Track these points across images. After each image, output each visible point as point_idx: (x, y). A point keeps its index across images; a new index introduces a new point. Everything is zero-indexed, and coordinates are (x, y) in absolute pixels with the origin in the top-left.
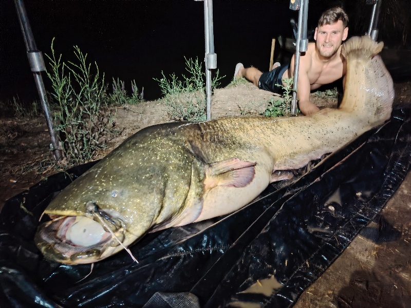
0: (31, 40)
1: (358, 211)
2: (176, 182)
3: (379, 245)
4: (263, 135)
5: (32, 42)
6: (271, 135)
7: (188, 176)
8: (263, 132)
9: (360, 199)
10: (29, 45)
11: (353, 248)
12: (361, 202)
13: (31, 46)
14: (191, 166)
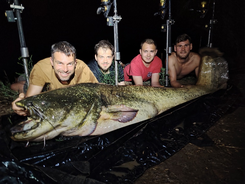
0: (23, 42)
1: (192, 131)
2: (80, 108)
3: (201, 148)
4: (154, 96)
5: (24, 43)
6: (160, 96)
7: (88, 107)
8: (155, 94)
9: (195, 126)
10: (22, 44)
11: (185, 149)
12: (195, 127)
13: (23, 45)
14: (93, 103)
